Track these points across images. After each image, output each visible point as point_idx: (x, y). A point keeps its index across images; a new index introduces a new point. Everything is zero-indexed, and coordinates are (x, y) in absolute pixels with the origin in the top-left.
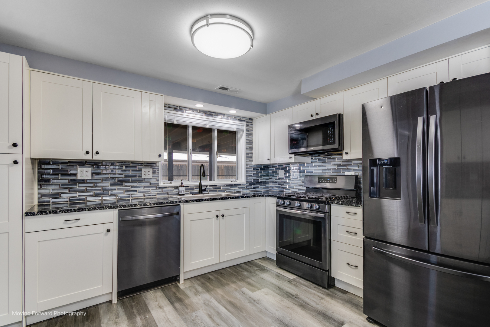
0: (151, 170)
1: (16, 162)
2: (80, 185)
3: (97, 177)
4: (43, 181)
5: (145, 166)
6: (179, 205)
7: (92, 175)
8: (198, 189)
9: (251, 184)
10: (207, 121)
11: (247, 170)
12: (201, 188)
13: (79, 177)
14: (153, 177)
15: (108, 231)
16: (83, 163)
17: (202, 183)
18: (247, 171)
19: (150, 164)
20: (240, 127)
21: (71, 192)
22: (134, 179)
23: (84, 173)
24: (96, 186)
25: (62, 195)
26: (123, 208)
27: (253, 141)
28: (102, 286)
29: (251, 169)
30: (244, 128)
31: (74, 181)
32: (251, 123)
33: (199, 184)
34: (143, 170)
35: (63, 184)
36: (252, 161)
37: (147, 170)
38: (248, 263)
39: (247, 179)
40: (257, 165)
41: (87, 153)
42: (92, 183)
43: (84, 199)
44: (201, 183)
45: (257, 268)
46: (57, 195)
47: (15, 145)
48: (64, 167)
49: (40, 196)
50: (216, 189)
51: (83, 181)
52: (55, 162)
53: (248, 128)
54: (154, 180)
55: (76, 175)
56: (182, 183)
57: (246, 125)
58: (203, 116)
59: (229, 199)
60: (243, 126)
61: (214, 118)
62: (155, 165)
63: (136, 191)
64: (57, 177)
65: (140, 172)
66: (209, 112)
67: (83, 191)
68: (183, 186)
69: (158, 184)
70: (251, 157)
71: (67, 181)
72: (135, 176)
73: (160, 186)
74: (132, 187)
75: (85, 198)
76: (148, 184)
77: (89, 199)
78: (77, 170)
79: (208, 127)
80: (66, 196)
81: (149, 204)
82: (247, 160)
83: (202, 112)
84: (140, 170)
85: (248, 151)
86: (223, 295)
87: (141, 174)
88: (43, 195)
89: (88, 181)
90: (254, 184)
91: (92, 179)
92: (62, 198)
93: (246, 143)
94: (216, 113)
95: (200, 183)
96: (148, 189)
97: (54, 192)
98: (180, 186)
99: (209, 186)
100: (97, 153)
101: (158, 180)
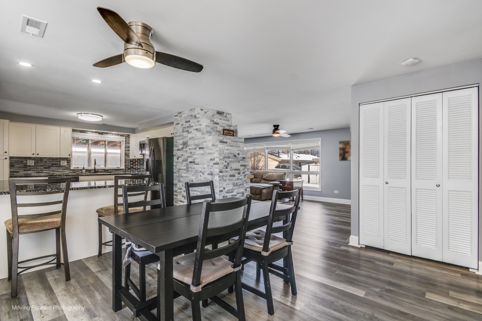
0: (66, 162)
1: (6, 158)
2: (28, 168)
3: (37, 164)
4: (12, 166)
5: (62, 159)
6: (79, 177)
9: (128, 169)
10: (101, 137)
11: (126, 162)
12: (95, 170)
14: (67, 164)
16: (30, 158)
18: (125, 162)
19: (66, 159)
20: (122, 140)
21: (24, 170)
22: (56, 165)
23: (30, 163)
24: (37, 169)
25: (20, 172)
26: (50, 177)
27: (130, 146)
29: (128, 162)
30: (124, 140)
31: (26, 166)
32: (129, 137)
33: (94, 168)
34: (61, 161)
35: (20, 167)
36: (129, 157)
37: (63, 161)
39: (125, 166)
40: (132, 159)
41: (34, 154)
42: (35, 167)
43: (31, 174)
47: (6, 152)
48: (21, 160)
49: (10, 172)
51: (30, 166)
53: (126, 140)
54: (68, 166)
55: (27, 163)
57: (125, 138)
58: (97, 135)
60: (123, 139)
61: (104, 136)
62: (68, 159)
63: (58, 171)
64: (18, 164)
66: (101, 132)
67: (30, 170)
68: (84, 169)
70: (129, 155)
71: (22, 166)
72: (57, 164)
73: (71, 169)
74: (55, 169)
76: (64, 168)
77: (33, 174)
78: (27, 161)
81: (63, 176)
82: (126, 157)
83: (96, 132)
84: (60, 161)
85: (126, 152)
87: (60, 163)
89: (33, 166)
90: (131, 169)
91: (35, 165)
93: (125, 147)
94: (105, 133)
96: (64, 171)
97: (16, 170)
98: (83, 169)
99: (101, 170)
100: (38, 154)
101: (70, 166)
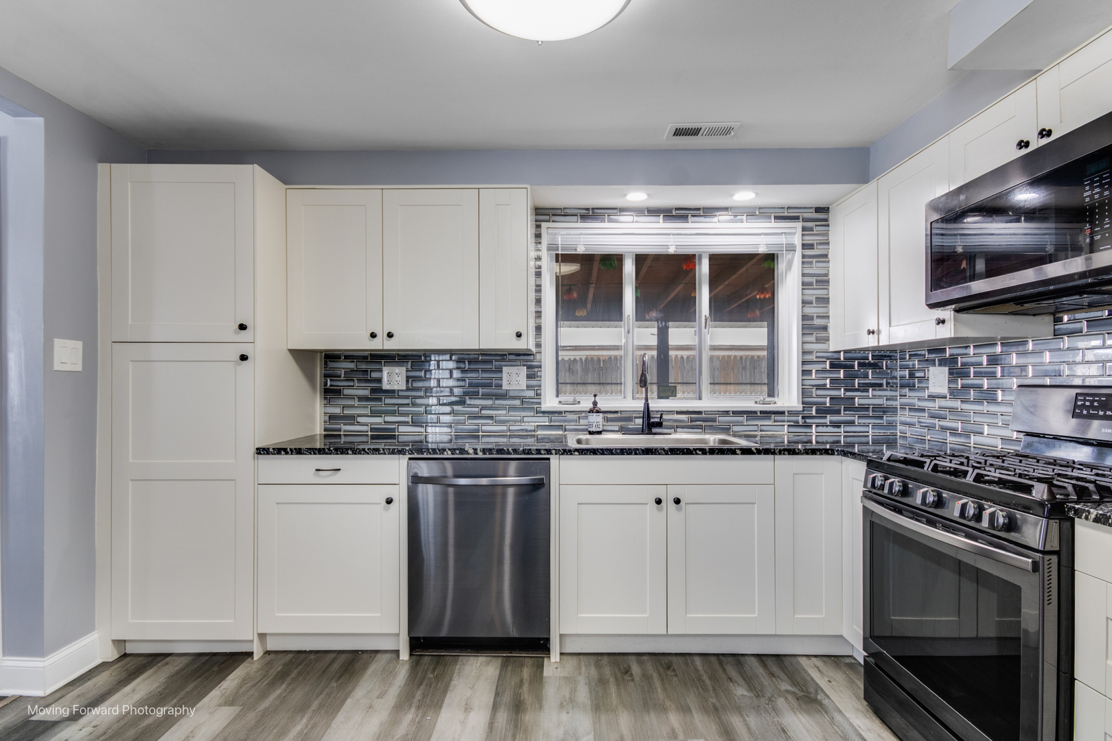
0: (524, 371)
1: (244, 358)
2: (388, 401)
3: (415, 384)
4: (330, 393)
5: (510, 361)
6: (549, 459)
7: (407, 381)
8: (639, 421)
9: (823, 412)
10: (672, 236)
11: (807, 367)
12: (649, 417)
13: (385, 386)
14: (528, 386)
15: (389, 501)
17: (650, 405)
18: (805, 373)
19: (521, 357)
20: (783, 240)
21: (374, 414)
22: (486, 390)
23: (393, 378)
24: (414, 405)
25: (360, 420)
26: (417, 456)
27: (831, 276)
28: (380, 615)
29: (820, 367)
30: (797, 240)
31: (378, 393)
32: (825, 222)
33: (643, 405)
34: (505, 370)
35: (361, 398)
36: (827, 339)
37: (513, 370)
38: (774, 659)
39: (804, 393)
40: (845, 352)
41: (373, 335)
42: (407, 397)
43: (393, 430)
44: (648, 404)
45: (789, 688)
46: (351, 419)
47: (242, 327)
48: (363, 366)
49: (327, 418)
50: (698, 423)
51: (391, 393)
52: (350, 356)
53: (809, 239)
54: (531, 393)
55: (379, 380)
56: (595, 403)
57: (804, 229)
58: (660, 224)
59: (697, 454)
60: (793, 234)
61: (693, 225)
62: (532, 358)
63: (491, 417)
64: (351, 384)
65: (499, 375)
66: (676, 209)
67: (393, 413)
68: (598, 412)
69: (540, 403)
70: (825, 328)
71: (367, 393)
72: (489, 385)
73: (543, 410)
74: (484, 408)
75: (395, 426)
76: (517, 402)
77: (402, 429)
78: (380, 370)
79: (672, 250)
80: (367, 422)
82: (808, 339)
83: (653, 212)
84: (500, 370)
85: (809, 310)
86: (677, 730)
87: (501, 379)
88: (332, 417)
89: (401, 393)
90: (838, 412)
91: (408, 389)
92: (359, 424)
93: (803, 284)
94: (698, 209)
95: (647, 406)
96: (517, 415)
97: (347, 412)
98: (591, 411)
99: (678, 413)
100: (390, 335)
101: (538, 395)
